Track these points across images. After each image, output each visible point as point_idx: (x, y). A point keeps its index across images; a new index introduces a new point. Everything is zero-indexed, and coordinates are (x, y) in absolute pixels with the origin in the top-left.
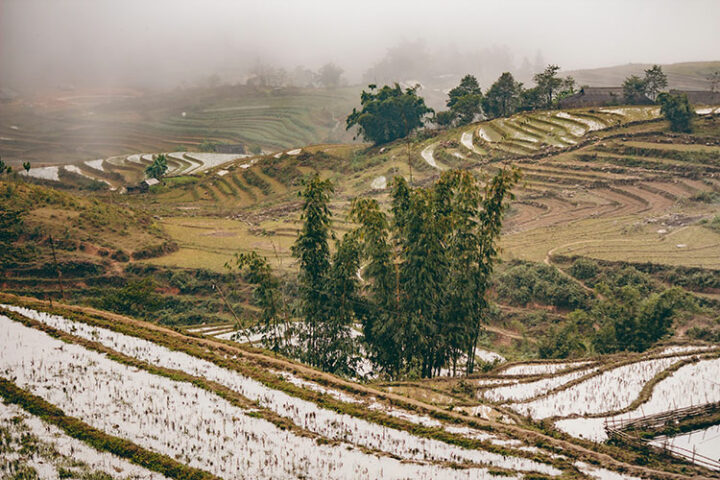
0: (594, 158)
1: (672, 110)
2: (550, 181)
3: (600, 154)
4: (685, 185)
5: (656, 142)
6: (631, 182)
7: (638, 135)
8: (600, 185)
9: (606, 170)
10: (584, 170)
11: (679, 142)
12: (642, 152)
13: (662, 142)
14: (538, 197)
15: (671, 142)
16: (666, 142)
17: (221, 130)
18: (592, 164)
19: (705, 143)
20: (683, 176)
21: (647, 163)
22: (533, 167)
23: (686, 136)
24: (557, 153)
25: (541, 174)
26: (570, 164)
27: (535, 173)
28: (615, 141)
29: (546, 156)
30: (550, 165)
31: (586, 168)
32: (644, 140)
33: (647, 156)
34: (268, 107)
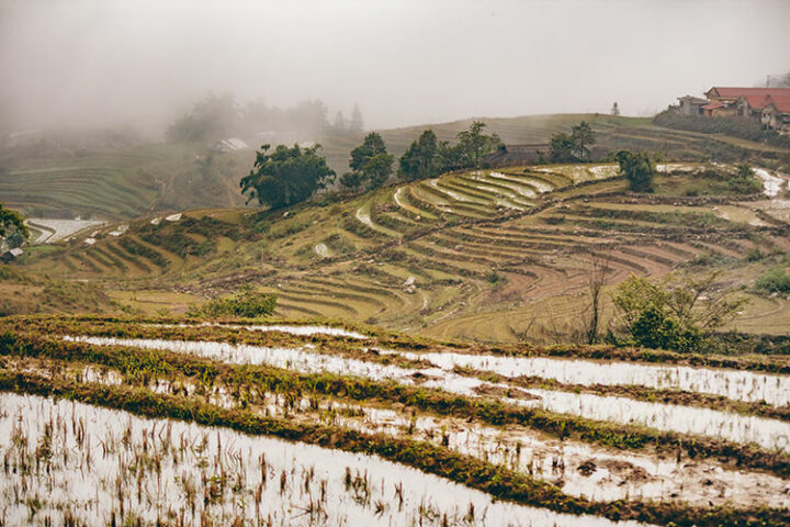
0: (561, 221)
1: (633, 169)
2: (524, 247)
3: (568, 217)
4: (671, 248)
5: (620, 202)
6: (611, 247)
7: (599, 196)
8: (580, 249)
9: (579, 234)
10: (555, 234)
11: (644, 203)
12: (612, 214)
13: (626, 202)
14: (518, 264)
15: (636, 203)
16: (630, 203)
17: (32, 194)
18: (562, 228)
19: (672, 204)
20: (665, 239)
21: (620, 225)
22: (497, 231)
23: (650, 195)
24: (519, 216)
25: (511, 239)
26: (537, 227)
27: (504, 238)
28: (578, 202)
29: (507, 219)
30: (516, 229)
31: (557, 232)
32: (607, 201)
33: (617, 217)
34: (77, 168)
